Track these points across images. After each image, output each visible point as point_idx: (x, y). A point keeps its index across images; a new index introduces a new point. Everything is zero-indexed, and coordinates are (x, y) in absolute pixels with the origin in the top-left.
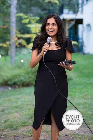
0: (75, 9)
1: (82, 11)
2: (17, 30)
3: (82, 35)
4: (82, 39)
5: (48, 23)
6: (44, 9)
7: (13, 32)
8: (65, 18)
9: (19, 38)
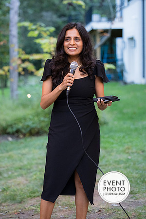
0: (110, 14)
1: (121, 17)
2: (19, 47)
3: (122, 55)
4: (122, 60)
5: (67, 36)
6: (62, 15)
7: (14, 51)
8: (95, 28)
9: (24, 61)
